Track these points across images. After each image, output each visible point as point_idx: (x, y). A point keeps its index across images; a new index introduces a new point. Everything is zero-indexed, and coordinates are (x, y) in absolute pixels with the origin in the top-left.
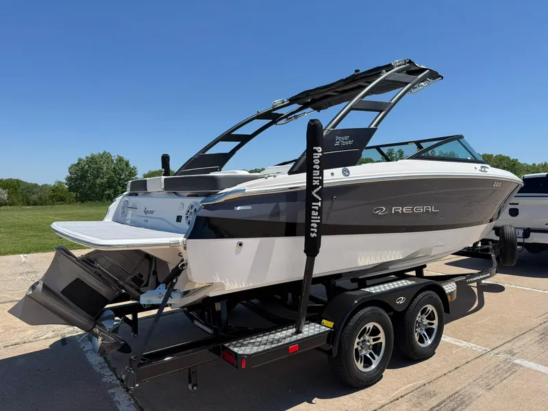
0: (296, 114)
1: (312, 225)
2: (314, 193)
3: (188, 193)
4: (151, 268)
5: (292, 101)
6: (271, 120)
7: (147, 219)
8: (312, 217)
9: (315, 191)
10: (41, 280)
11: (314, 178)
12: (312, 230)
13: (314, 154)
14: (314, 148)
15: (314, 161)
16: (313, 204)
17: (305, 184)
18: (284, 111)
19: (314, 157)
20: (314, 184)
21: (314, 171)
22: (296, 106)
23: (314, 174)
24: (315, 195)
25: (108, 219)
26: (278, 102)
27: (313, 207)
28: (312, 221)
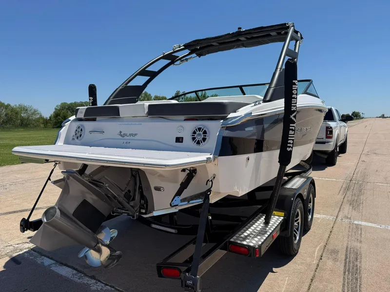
0: (187, 57)
1: (289, 141)
2: (292, 117)
3: (183, 117)
4: (136, 184)
5: (187, 46)
6: (170, 61)
7: (129, 141)
8: (290, 136)
9: (293, 115)
10: (56, 205)
11: (292, 105)
12: (288, 145)
13: (293, 86)
14: (294, 81)
15: (293, 92)
16: (291, 125)
17: (284, 108)
18: (180, 55)
19: (293, 88)
20: (292, 110)
21: (293, 100)
22: (187, 52)
23: (293, 102)
24: (293, 119)
25: (60, 143)
26: (176, 46)
27: (291, 128)
28: (289, 138)
